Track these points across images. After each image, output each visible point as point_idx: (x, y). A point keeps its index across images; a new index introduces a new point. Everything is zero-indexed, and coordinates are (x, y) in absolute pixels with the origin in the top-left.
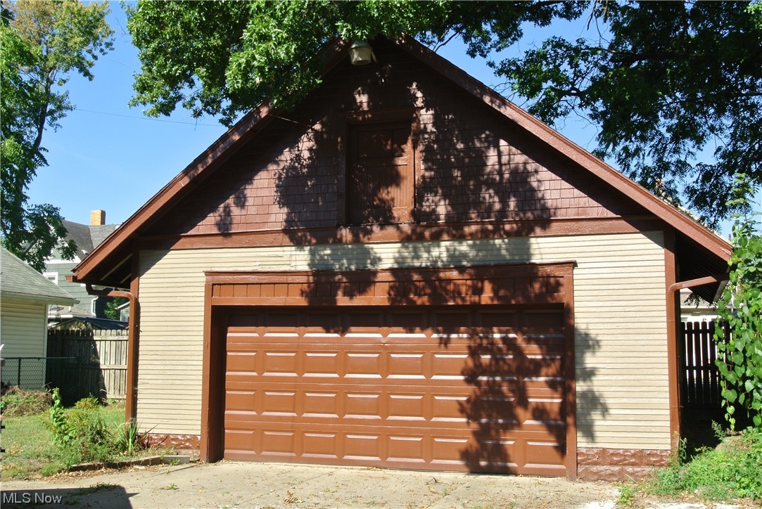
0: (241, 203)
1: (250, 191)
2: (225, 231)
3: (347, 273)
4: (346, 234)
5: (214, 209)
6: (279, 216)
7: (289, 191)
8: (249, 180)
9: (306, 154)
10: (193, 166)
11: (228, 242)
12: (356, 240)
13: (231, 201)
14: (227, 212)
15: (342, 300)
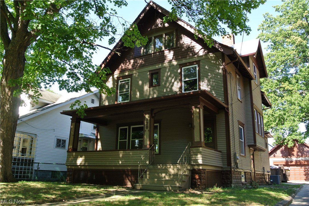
0: (276, 153)
1: (277, 152)
2: (274, 156)
3: (290, 161)
4: (289, 157)
5: (273, 154)
6: (281, 155)
7: (282, 152)
8: (277, 151)
9: (283, 148)
10: (271, 150)
11: (275, 158)
12: (290, 157)
13: (275, 153)
14: (275, 154)
15: (289, 164)
